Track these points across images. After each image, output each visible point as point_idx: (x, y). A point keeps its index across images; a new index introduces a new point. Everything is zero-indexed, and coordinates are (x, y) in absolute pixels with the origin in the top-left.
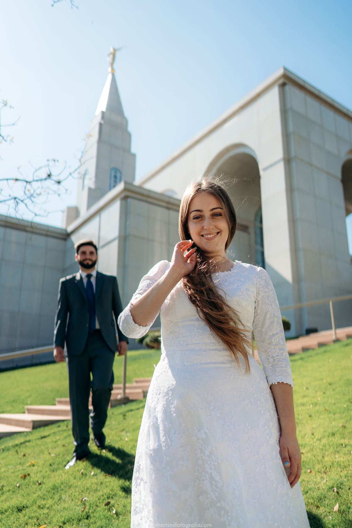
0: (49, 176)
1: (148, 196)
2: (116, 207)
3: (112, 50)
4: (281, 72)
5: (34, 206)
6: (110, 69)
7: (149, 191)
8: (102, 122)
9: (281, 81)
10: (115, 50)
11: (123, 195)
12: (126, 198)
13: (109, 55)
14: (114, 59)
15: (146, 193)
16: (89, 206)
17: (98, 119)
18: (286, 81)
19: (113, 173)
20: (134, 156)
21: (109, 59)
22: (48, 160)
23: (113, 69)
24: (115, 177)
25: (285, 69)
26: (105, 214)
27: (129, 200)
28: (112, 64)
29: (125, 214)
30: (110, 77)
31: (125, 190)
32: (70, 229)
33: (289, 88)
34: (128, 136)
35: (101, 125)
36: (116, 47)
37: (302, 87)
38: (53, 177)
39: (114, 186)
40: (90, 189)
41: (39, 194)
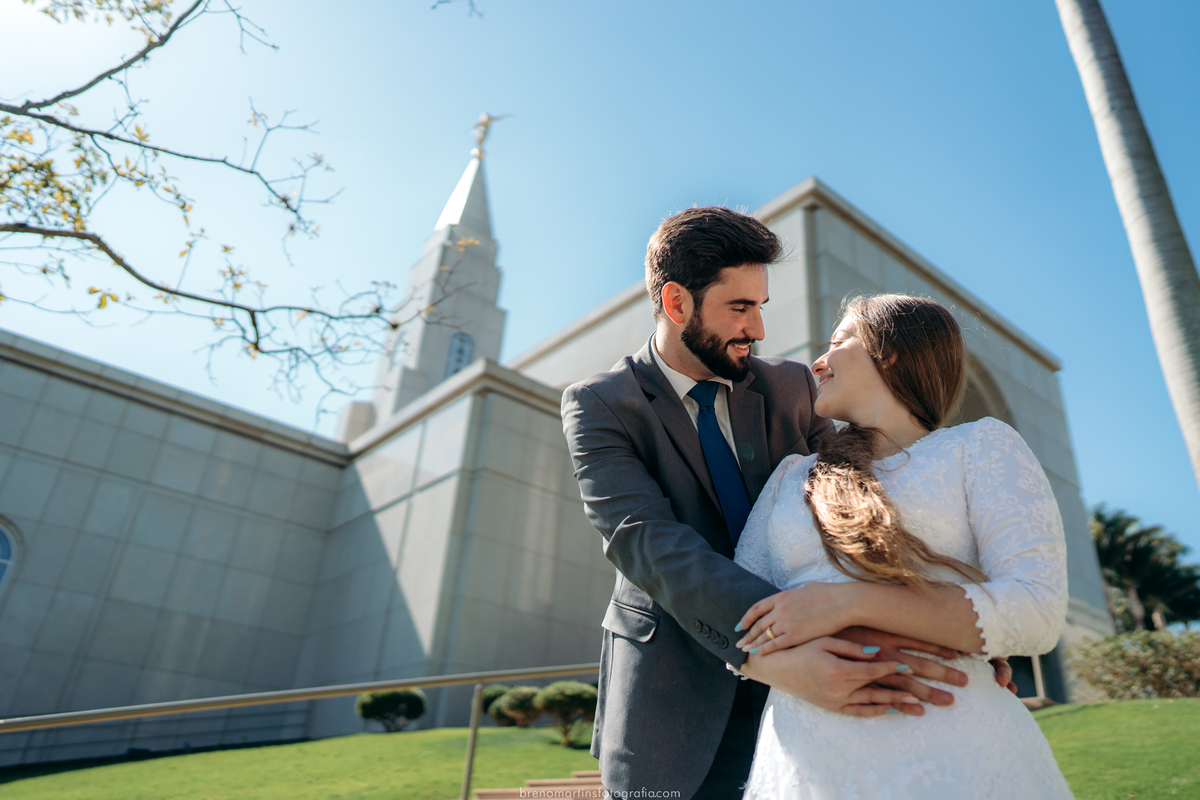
0: (378, 310)
1: (530, 393)
2: (463, 408)
3: (483, 118)
4: (807, 185)
5: (336, 368)
6: (475, 151)
7: (533, 382)
8: (449, 243)
9: (809, 201)
10: (491, 119)
11: (478, 386)
12: (484, 392)
13: (477, 126)
14: (486, 133)
15: (527, 386)
16: (399, 405)
17: (441, 238)
18: (819, 203)
19: (457, 344)
20: (502, 314)
21: (477, 133)
22: (375, 283)
23: (482, 152)
24: (461, 351)
25: (818, 182)
26: (435, 422)
27: (491, 397)
28: (481, 142)
29: (479, 424)
30: (473, 165)
31: (486, 375)
32: (355, 446)
33: (822, 215)
34: (494, 277)
35: (445, 249)
36: (494, 114)
37: (846, 215)
38: (385, 315)
39: (457, 371)
40: (406, 371)
41: (346, 349)
